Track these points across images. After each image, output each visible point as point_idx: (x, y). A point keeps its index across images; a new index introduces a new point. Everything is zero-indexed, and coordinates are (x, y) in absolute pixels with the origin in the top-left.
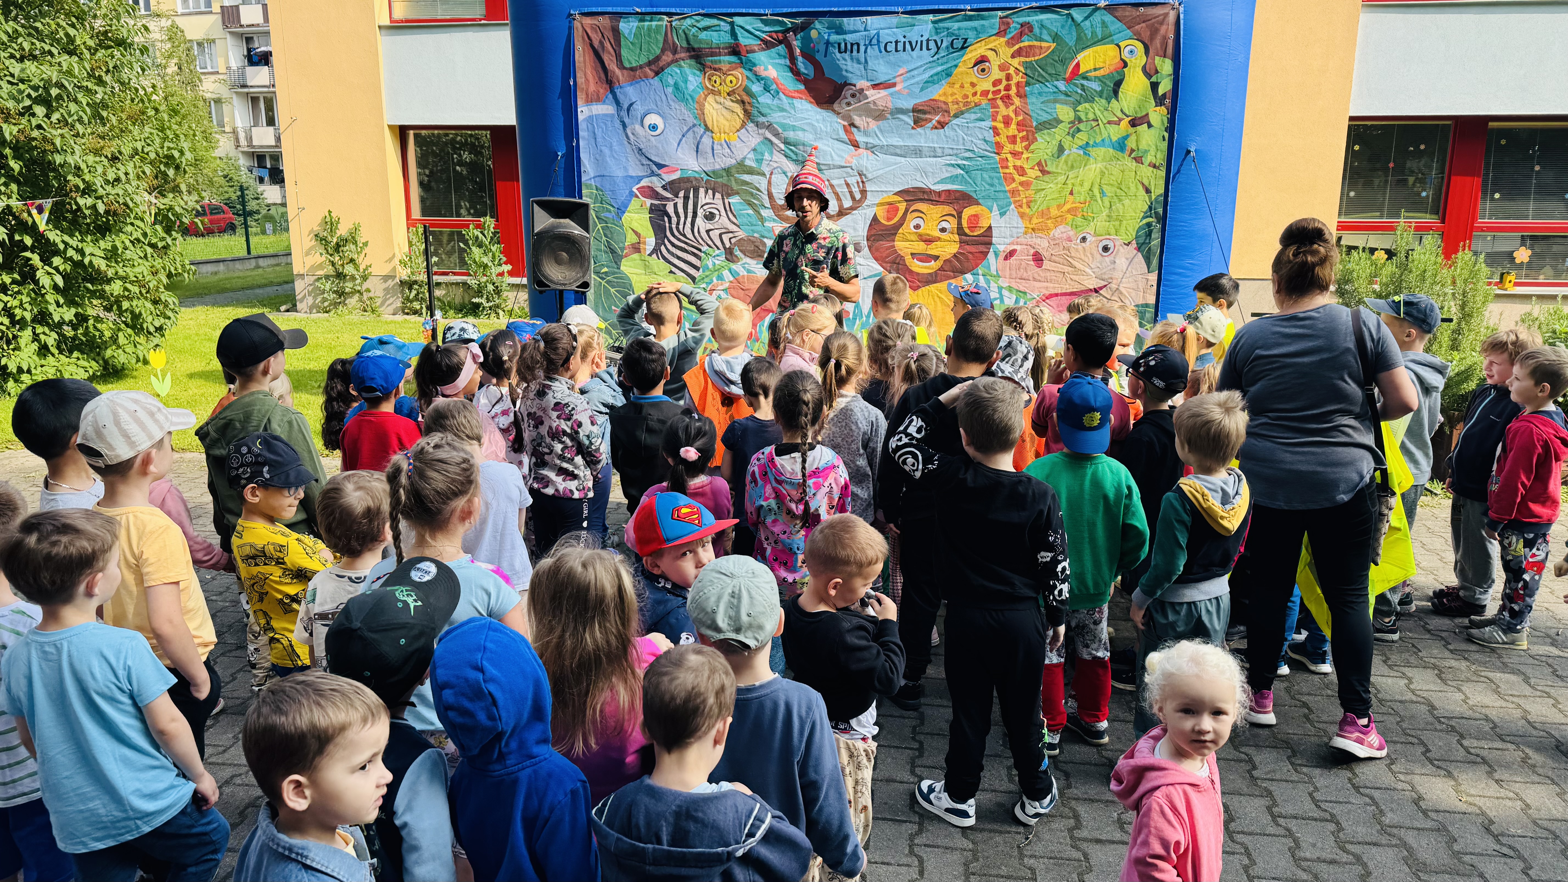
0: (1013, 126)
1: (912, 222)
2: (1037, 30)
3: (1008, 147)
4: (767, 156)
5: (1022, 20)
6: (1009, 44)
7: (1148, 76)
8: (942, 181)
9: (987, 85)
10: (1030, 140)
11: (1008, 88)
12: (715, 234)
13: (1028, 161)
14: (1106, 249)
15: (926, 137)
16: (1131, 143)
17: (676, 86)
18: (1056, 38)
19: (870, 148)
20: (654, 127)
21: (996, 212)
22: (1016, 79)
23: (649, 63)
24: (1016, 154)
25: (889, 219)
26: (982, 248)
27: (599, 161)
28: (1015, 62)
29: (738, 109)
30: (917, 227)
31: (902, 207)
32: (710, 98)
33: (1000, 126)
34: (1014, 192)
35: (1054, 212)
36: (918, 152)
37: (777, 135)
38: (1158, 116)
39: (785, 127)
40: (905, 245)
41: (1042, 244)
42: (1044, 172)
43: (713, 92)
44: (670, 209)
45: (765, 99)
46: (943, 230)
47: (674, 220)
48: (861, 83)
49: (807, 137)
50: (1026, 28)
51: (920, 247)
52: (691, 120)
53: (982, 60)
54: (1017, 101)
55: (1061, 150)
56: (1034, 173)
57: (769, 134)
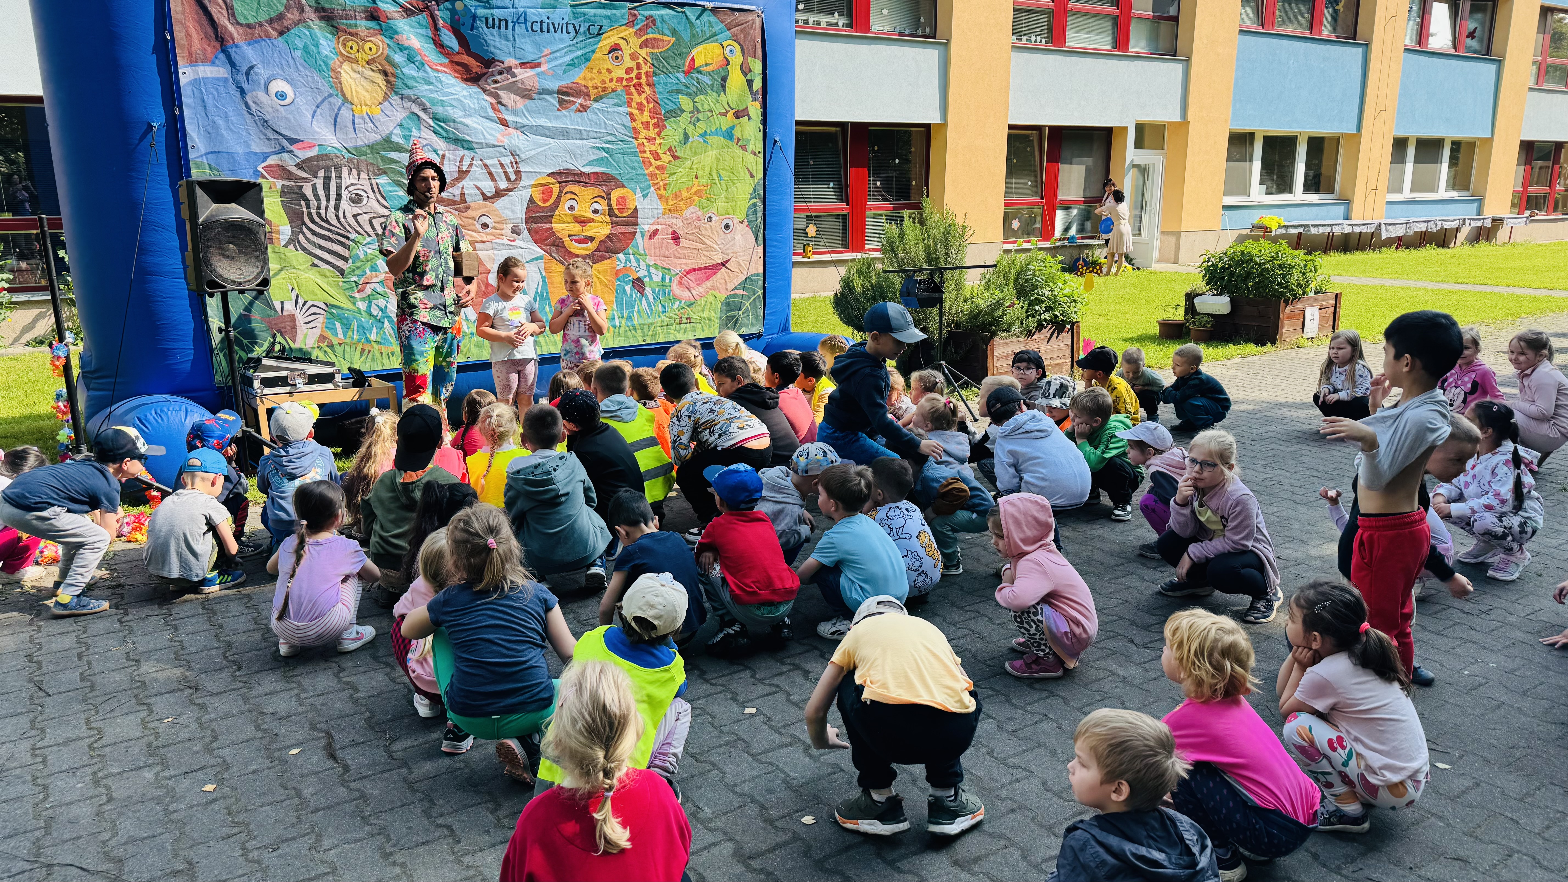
0: (646, 113)
1: (565, 205)
3: (643, 133)
4: (415, 132)
5: (646, 13)
6: (639, 33)
7: (745, 75)
8: (590, 163)
9: (621, 72)
10: (660, 126)
11: (639, 77)
12: (364, 219)
13: (660, 146)
14: (727, 227)
15: (569, 120)
16: (737, 133)
17: (305, 48)
18: (674, 33)
19: (521, 128)
20: (282, 96)
21: (639, 195)
22: (645, 68)
23: (271, 21)
24: (649, 139)
25: (545, 201)
26: (630, 229)
27: (211, 133)
28: (643, 52)
29: (379, 79)
30: (572, 208)
31: (556, 188)
32: (346, 66)
33: (635, 112)
34: (653, 176)
35: (685, 194)
36: (564, 134)
37: (425, 110)
38: (755, 109)
39: (434, 102)
40: (562, 227)
41: (678, 224)
42: (675, 157)
43: (349, 59)
44: (308, 191)
45: (409, 70)
46: (595, 212)
47: (314, 203)
48: (510, 61)
49: (456, 113)
50: (651, 22)
51: (576, 228)
52: (327, 90)
53: (615, 48)
54: (647, 89)
55: (686, 137)
56: (667, 158)
57: (416, 109)
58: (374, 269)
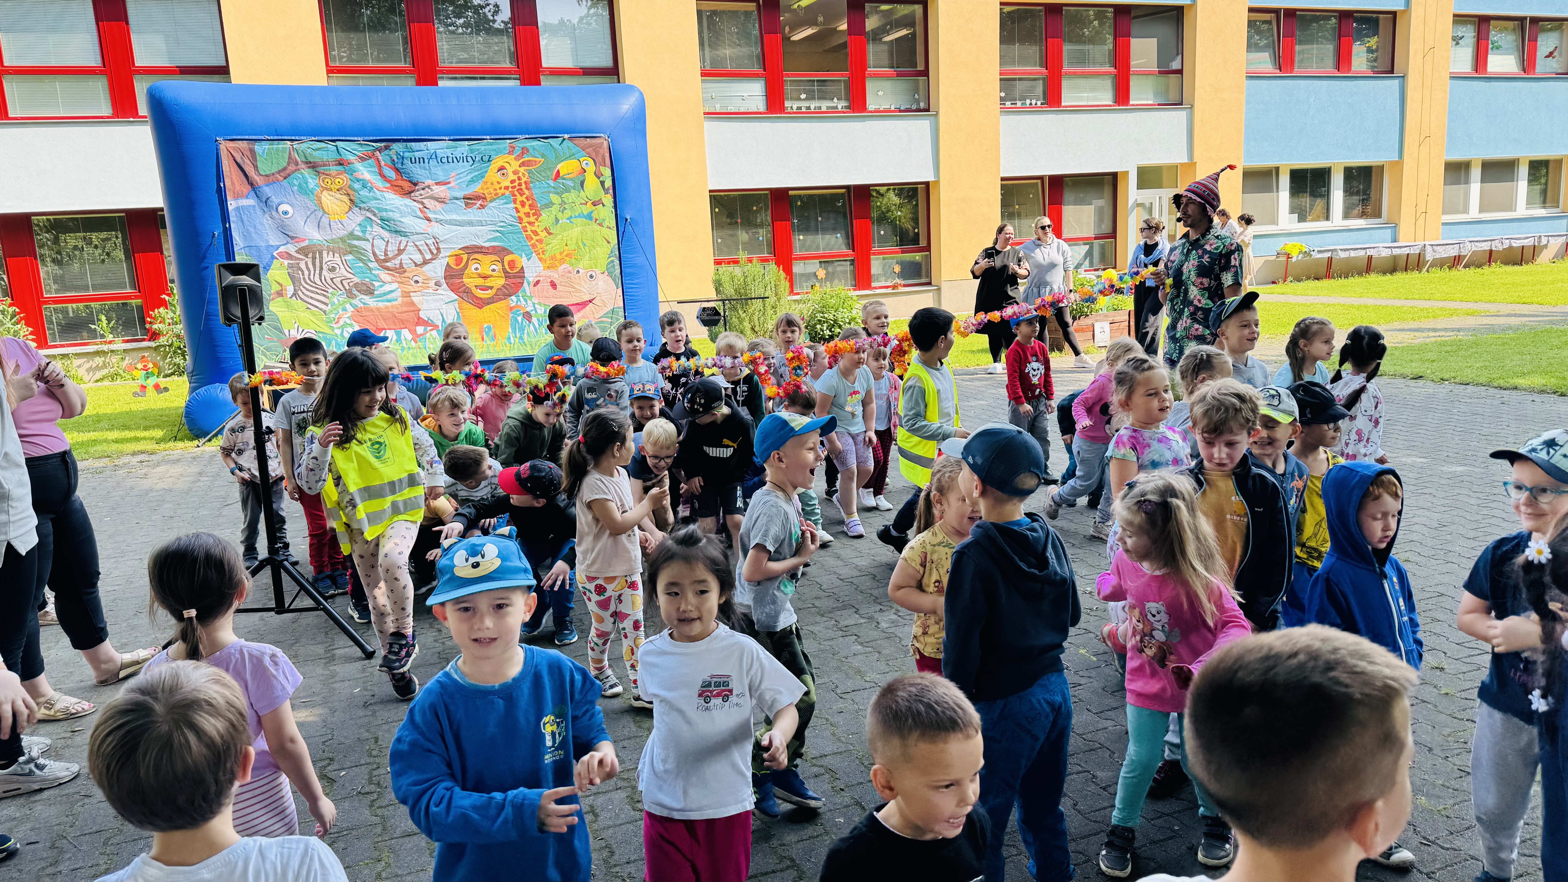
0: (527, 207)
1: (473, 266)
2: (531, 151)
3: (526, 219)
4: (369, 228)
5: (522, 145)
6: (517, 159)
7: (599, 178)
8: (489, 240)
9: (508, 183)
10: (537, 214)
11: (520, 185)
12: (337, 281)
13: (539, 227)
14: (591, 277)
15: (473, 214)
16: (595, 215)
17: (300, 186)
18: (543, 156)
19: (438, 221)
20: (286, 213)
21: (524, 259)
22: (524, 180)
23: (279, 172)
24: (530, 223)
25: (457, 265)
26: (519, 280)
27: (246, 236)
28: (522, 169)
29: (346, 199)
30: (477, 269)
31: (465, 257)
32: (325, 193)
33: (519, 207)
34: (534, 246)
35: (559, 257)
36: (470, 223)
37: (375, 215)
38: (608, 200)
39: (381, 210)
40: (470, 281)
41: (555, 276)
42: (550, 234)
43: (327, 189)
44: (303, 266)
45: (364, 193)
46: (493, 270)
47: (306, 273)
48: (428, 182)
49: (396, 216)
50: (525, 151)
51: (480, 282)
52: (313, 208)
53: (502, 168)
54: (526, 192)
55: (557, 221)
56: (543, 234)
57: (369, 215)
58: (345, 310)
